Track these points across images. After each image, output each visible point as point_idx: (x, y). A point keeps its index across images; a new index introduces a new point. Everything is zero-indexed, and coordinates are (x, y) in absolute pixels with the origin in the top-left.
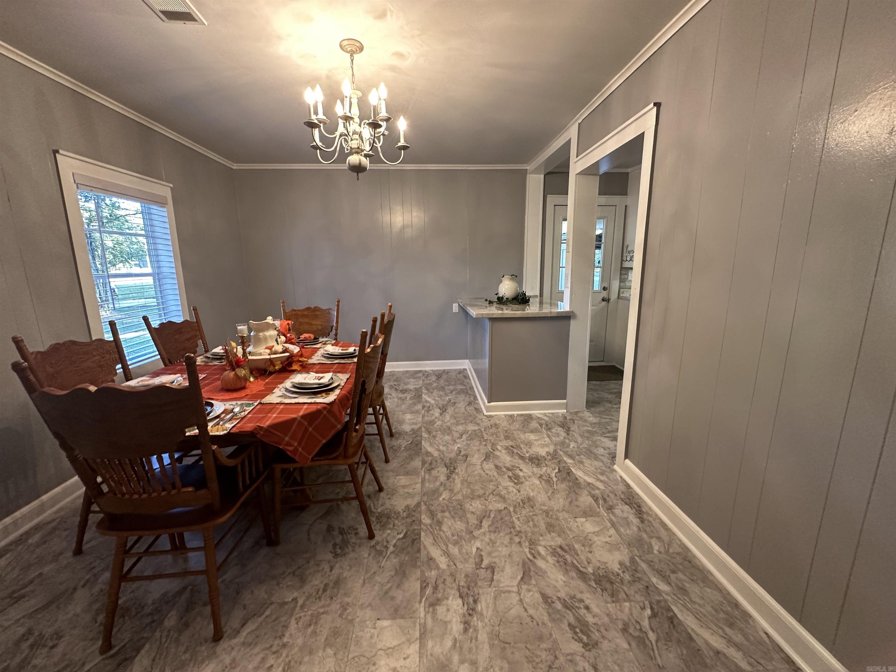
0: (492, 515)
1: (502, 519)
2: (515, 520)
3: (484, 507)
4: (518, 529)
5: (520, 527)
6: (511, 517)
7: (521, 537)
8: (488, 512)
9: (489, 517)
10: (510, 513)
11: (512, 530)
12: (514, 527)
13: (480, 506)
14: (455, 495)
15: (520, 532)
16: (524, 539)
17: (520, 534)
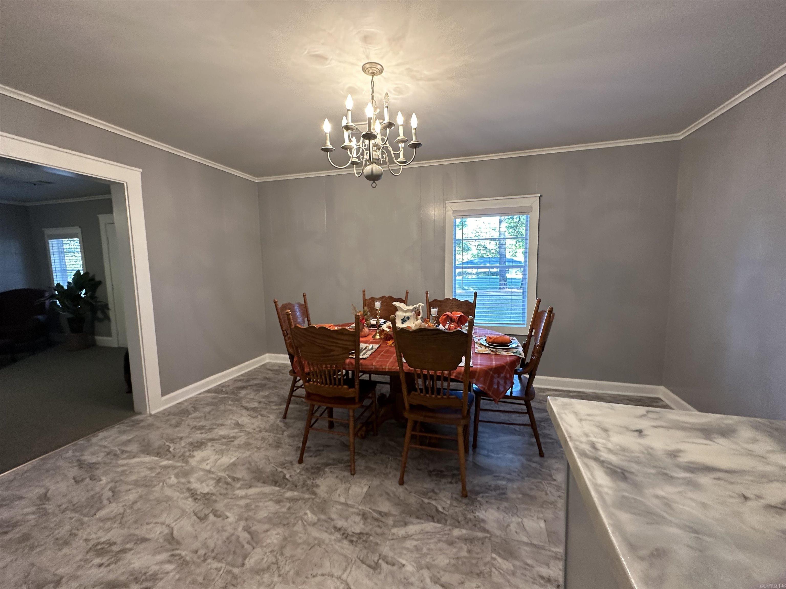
0: (246, 546)
1: (234, 552)
2: (219, 565)
3: (264, 544)
4: (209, 561)
5: (208, 564)
6: (228, 564)
7: (199, 557)
8: (254, 545)
9: (248, 543)
10: (233, 566)
11: (213, 555)
12: (214, 558)
13: (269, 541)
14: (304, 525)
15: (205, 560)
16: (195, 559)
17: (202, 559)
